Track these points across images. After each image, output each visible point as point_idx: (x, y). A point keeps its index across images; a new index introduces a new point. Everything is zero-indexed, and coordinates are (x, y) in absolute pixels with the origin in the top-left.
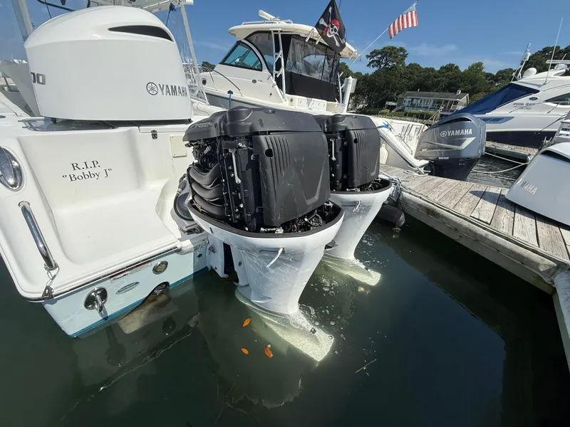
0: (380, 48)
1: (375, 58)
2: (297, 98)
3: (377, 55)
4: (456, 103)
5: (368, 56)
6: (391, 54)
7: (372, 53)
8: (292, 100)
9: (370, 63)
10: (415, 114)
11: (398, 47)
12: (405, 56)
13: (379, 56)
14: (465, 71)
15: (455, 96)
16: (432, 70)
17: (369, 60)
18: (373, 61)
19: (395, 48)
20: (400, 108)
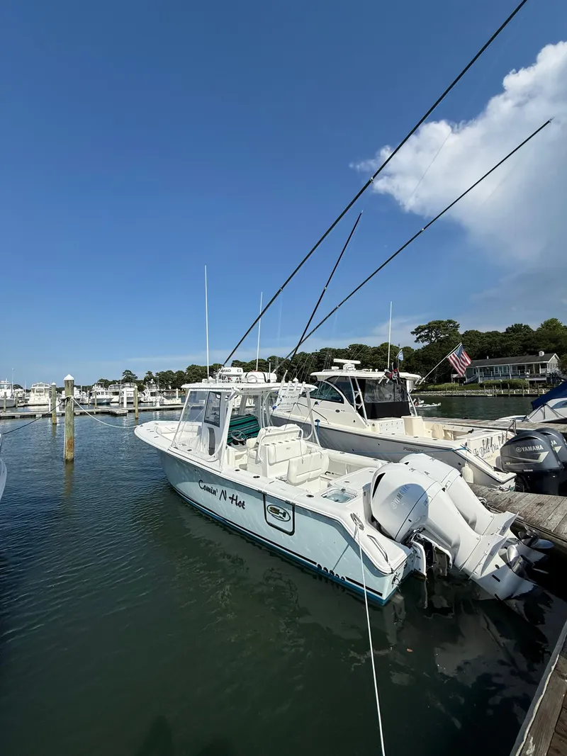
0: (424, 324)
1: (422, 333)
2: (378, 422)
3: (423, 330)
4: (544, 366)
5: (413, 333)
6: (439, 328)
7: (417, 329)
8: (374, 425)
9: (418, 338)
10: (494, 385)
11: (445, 320)
12: (457, 326)
13: (426, 331)
14: (539, 330)
15: (539, 359)
16: (496, 334)
17: (415, 337)
18: (420, 337)
19: (443, 322)
20: (472, 379)
